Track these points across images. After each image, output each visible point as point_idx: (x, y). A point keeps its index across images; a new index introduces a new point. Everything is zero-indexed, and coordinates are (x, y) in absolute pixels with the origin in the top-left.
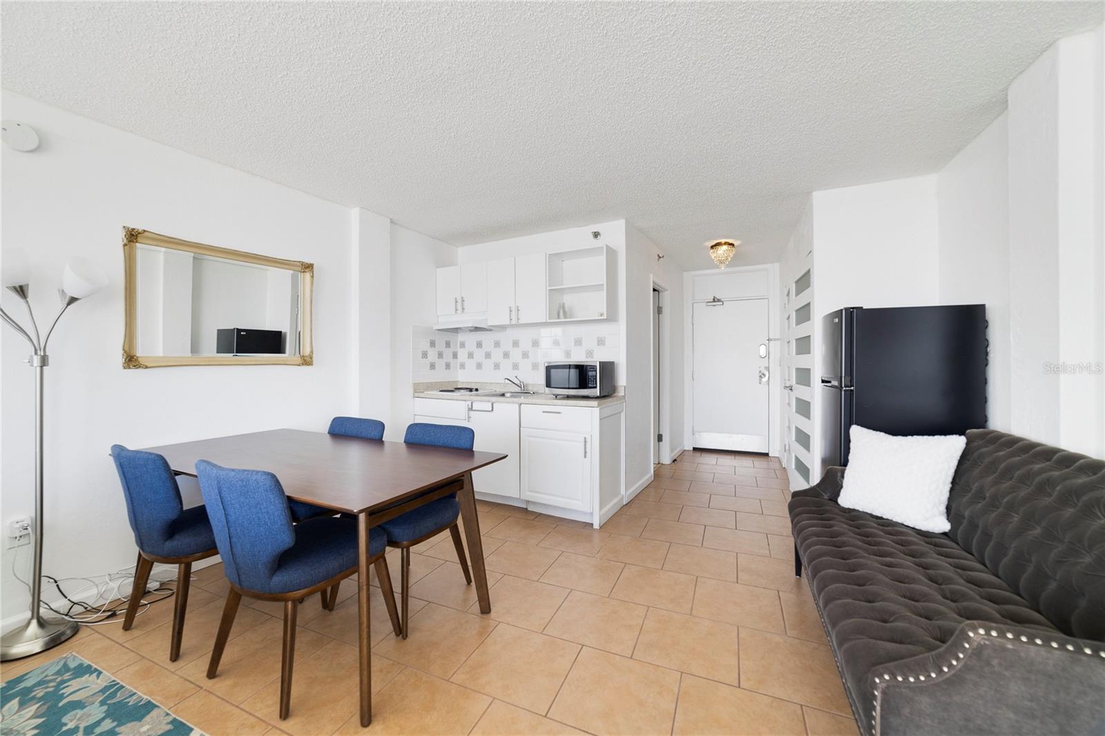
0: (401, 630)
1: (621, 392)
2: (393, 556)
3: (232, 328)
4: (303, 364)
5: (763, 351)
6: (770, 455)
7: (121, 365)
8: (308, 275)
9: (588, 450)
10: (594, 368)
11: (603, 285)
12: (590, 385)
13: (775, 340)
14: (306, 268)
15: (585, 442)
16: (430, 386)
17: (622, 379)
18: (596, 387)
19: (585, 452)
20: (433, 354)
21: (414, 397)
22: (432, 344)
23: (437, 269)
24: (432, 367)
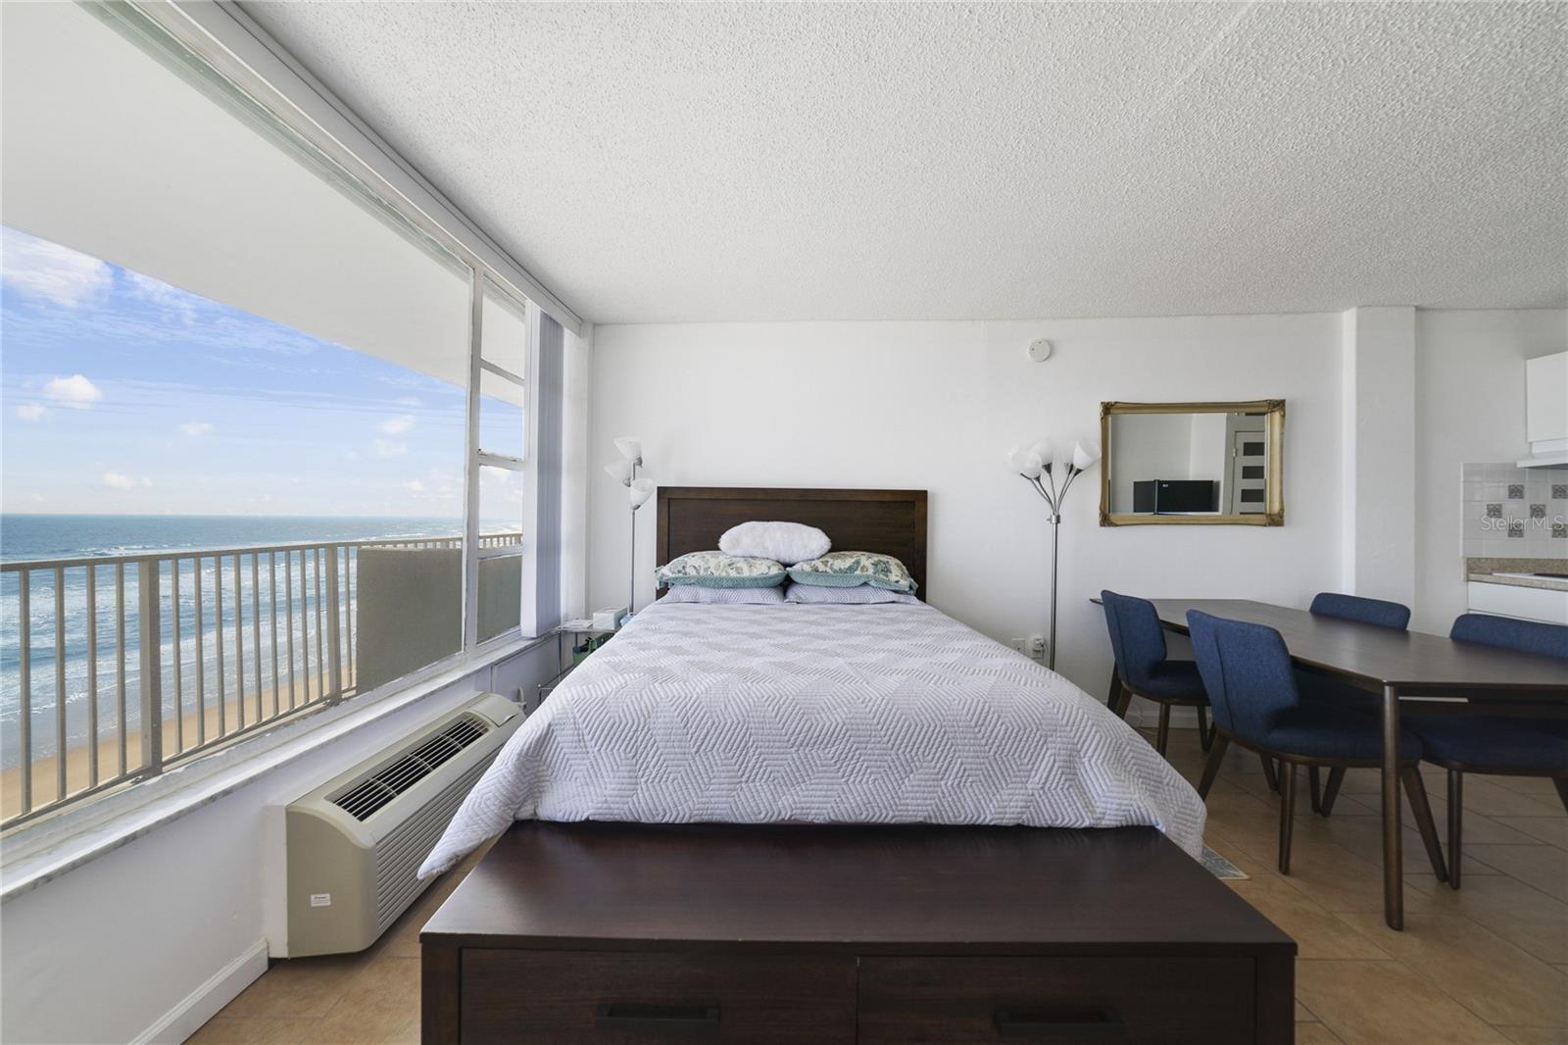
0: (1449, 875)
2: (1434, 777)
3: (1152, 479)
4: (1270, 525)
7: (1098, 523)
8: (1277, 416)
14: (1274, 407)
20: (1516, 511)
21: (1468, 580)
22: (1516, 492)
23: (1528, 361)
24: (1515, 531)
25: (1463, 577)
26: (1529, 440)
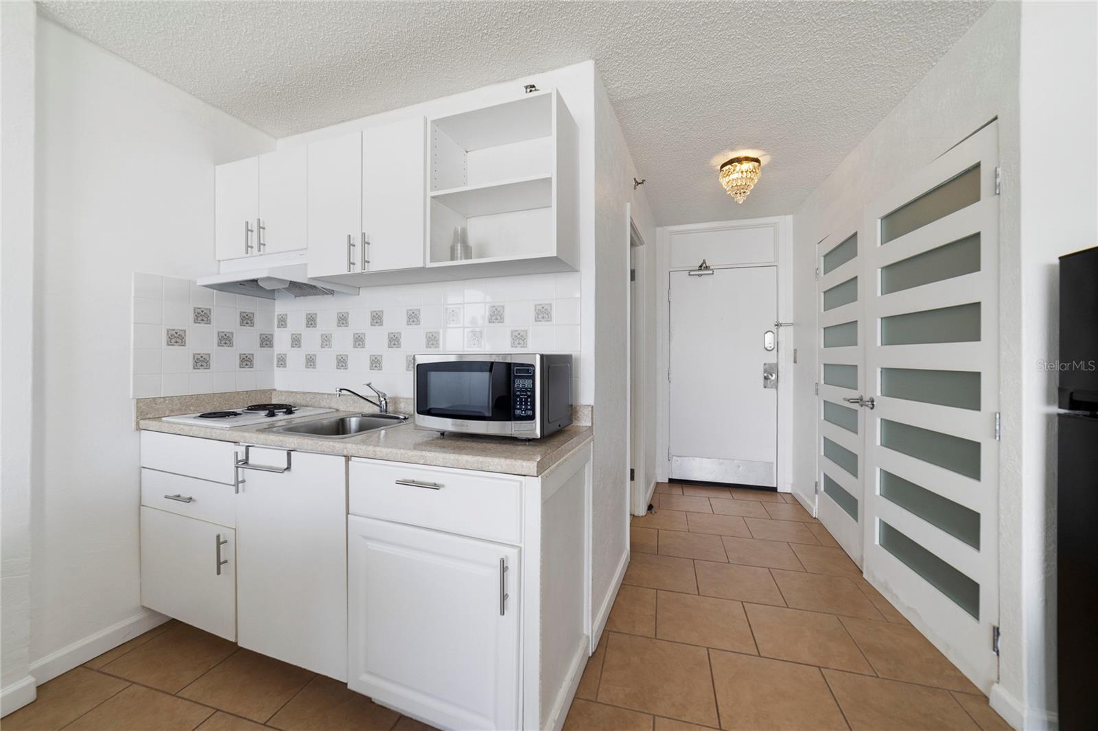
1: (584, 421)
5: (769, 338)
6: (779, 491)
9: (511, 590)
10: (527, 370)
11: (548, 180)
12: (518, 412)
13: (787, 325)
15: (504, 569)
16: (182, 405)
17: (587, 392)
18: (532, 418)
19: (504, 597)
20: (201, 339)
21: (138, 428)
22: (202, 316)
23: (217, 167)
24: (201, 362)
25: (133, 424)
26: (217, 259)
